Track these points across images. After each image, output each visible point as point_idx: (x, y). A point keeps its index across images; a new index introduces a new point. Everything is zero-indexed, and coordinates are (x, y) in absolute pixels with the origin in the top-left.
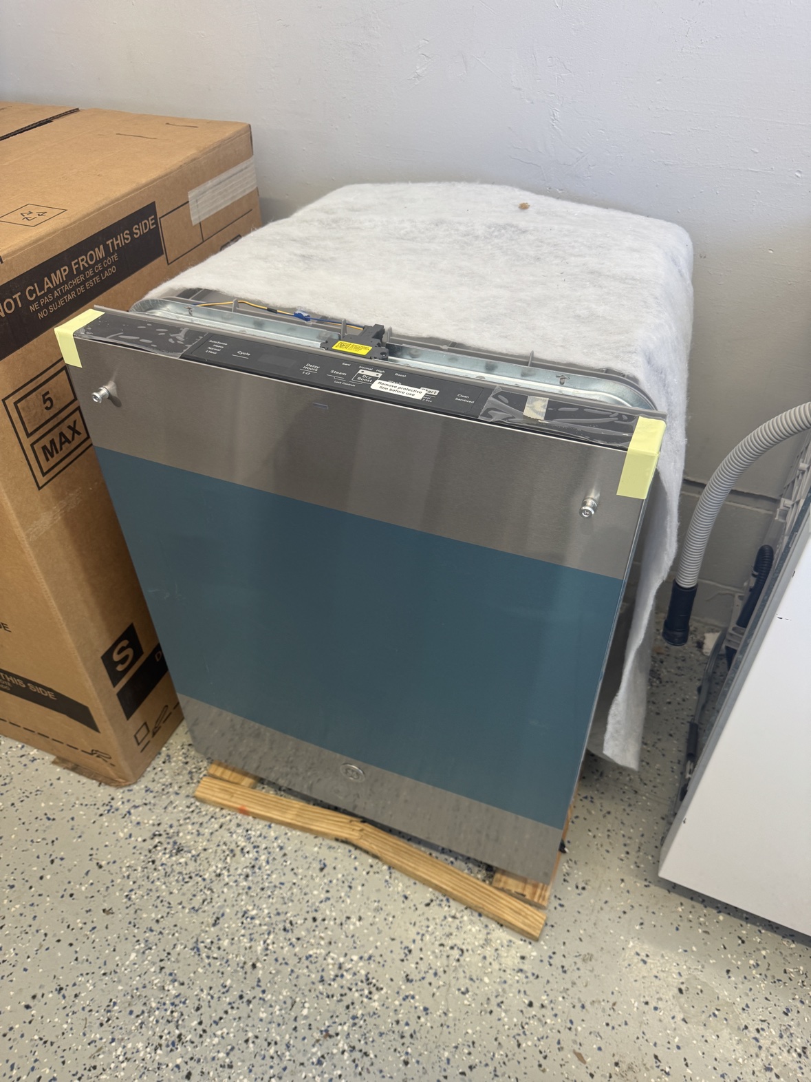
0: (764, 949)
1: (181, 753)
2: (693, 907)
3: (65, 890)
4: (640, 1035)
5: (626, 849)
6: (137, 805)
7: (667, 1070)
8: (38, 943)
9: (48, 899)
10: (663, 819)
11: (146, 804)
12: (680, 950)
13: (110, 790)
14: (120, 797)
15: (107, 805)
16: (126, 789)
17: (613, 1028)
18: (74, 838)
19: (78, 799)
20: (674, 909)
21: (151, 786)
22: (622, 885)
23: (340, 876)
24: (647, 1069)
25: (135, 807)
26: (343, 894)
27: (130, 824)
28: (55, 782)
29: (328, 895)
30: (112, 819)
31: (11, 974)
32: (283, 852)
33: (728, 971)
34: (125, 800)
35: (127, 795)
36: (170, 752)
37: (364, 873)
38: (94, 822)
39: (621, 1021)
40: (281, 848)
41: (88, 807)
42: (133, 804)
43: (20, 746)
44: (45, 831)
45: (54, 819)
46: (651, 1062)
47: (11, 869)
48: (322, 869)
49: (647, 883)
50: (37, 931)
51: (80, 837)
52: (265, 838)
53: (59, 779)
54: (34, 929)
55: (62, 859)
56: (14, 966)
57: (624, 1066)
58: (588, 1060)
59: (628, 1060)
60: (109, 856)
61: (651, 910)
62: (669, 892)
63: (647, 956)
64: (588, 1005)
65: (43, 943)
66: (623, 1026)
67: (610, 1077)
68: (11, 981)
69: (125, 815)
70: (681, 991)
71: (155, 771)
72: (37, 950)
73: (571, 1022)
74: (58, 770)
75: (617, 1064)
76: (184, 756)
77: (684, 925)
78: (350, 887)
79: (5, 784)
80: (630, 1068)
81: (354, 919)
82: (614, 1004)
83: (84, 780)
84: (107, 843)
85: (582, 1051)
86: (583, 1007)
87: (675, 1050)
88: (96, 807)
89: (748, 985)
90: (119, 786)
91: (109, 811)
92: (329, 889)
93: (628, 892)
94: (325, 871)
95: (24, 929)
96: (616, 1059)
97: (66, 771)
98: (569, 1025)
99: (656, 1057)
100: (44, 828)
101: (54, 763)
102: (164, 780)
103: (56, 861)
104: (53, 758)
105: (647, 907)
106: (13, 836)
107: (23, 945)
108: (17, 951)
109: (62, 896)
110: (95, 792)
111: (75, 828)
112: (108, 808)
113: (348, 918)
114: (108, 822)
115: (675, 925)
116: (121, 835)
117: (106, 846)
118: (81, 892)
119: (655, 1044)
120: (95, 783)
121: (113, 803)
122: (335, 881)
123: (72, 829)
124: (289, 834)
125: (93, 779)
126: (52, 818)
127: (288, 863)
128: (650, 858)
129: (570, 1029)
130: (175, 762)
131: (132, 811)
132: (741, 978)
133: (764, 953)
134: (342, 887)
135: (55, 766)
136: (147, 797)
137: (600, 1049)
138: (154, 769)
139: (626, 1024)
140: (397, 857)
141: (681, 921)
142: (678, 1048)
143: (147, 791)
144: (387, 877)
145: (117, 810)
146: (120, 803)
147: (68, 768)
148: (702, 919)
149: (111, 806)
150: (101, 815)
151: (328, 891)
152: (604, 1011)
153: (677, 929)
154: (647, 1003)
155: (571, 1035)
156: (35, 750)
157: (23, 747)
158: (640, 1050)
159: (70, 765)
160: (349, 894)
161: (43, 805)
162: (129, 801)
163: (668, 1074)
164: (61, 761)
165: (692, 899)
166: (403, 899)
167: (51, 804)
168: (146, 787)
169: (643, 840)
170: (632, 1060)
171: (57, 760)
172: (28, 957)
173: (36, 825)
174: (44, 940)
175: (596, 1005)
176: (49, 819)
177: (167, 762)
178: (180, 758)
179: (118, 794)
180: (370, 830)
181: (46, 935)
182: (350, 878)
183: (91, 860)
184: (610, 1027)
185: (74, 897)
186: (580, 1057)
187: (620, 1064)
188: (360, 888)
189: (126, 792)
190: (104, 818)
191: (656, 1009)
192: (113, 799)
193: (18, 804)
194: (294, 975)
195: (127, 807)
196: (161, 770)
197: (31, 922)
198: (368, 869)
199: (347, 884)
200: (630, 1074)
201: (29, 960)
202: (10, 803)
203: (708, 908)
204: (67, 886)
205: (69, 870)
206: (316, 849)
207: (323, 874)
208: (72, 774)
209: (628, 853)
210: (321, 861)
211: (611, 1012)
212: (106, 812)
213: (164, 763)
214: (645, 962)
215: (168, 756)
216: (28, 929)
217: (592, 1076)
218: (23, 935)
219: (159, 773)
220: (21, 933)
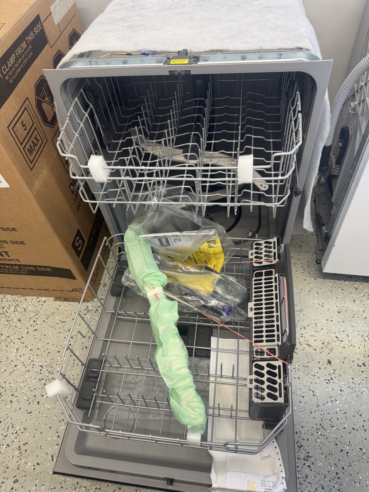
0: (365, 289)
3: (83, 346)
4: (329, 331)
5: (303, 268)
7: (342, 340)
10: (314, 253)
12: (335, 298)
13: (85, 304)
14: (90, 305)
16: (92, 301)
17: (318, 332)
18: (77, 326)
19: (72, 311)
20: (328, 285)
22: (306, 281)
24: (335, 342)
27: (99, 314)
28: (59, 308)
33: (354, 301)
35: (93, 304)
36: (105, 282)
43: (36, 298)
44: (63, 327)
45: (65, 322)
46: (335, 339)
47: (55, 345)
49: (315, 279)
50: (78, 365)
51: (80, 325)
53: (60, 306)
57: (326, 343)
58: (312, 345)
59: (327, 341)
61: (319, 287)
62: (324, 279)
63: (323, 304)
64: (306, 327)
67: (322, 348)
70: (339, 312)
74: (58, 302)
75: (323, 344)
77: (333, 289)
79: (37, 314)
80: (328, 343)
82: (316, 324)
83: (71, 303)
85: (309, 343)
86: (305, 328)
87: (343, 333)
88: (82, 312)
89: (363, 303)
90: (89, 301)
91: (88, 312)
93: (309, 283)
95: (71, 365)
96: (322, 342)
97: (61, 302)
98: (301, 335)
99: (337, 337)
100: (62, 326)
101: (55, 300)
103: (73, 337)
104: (53, 299)
105: (318, 287)
106: (50, 333)
108: (72, 374)
109: (83, 349)
110: (78, 306)
111: (76, 322)
112: (87, 311)
114: (90, 316)
115: (330, 290)
116: (98, 319)
117: (93, 325)
119: (335, 333)
125: (75, 302)
126: (64, 321)
128: (313, 269)
129: (302, 337)
130: (108, 285)
131: (98, 309)
132: (359, 302)
133: (365, 291)
135: (56, 302)
136: (102, 302)
137: (315, 340)
138: (101, 291)
139: (322, 329)
141: (332, 288)
142: (344, 331)
143: (101, 300)
145: (91, 310)
146: (92, 307)
147: (62, 301)
148: (339, 285)
149: (88, 310)
150: (85, 314)
152: (313, 327)
153: (331, 291)
154: (328, 320)
155: (303, 339)
156: (44, 298)
157: (37, 298)
158: (330, 336)
159: (62, 299)
161: (57, 318)
162: (95, 306)
163: (342, 341)
164: (57, 299)
165: (334, 279)
167: (61, 316)
168: (100, 298)
169: (309, 263)
170: (328, 340)
171: (56, 299)
172: (78, 375)
173: (58, 326)
175: (309, 326)
176: (63, 322)
177: (105, 286)
179: (89, 304)
183: (88, 332)
184: (317, 332)
185: (87, 348)
186: (309, 345)
187: (324, 343)
189: (92, 302)
190: (87, 315)
191: (332, 321)
192: (88, 307)
193: (46, 320)
195: (95, 309)
196: (104, 290)
197: (74, 362)
200: (329, 345)
202: (42, 321)
203: (341, 281)
204: (83, 345)
205: (81, 339)
208: (65, 302)
209: (304, 270)
211: (316, 327)
213: (104, 287)
214: (323, 306)
215: (105, 284)
216: (73, 365)
217: (315, 350)
218: (73, 368)
219: (103, 292)
220: (71, 367)
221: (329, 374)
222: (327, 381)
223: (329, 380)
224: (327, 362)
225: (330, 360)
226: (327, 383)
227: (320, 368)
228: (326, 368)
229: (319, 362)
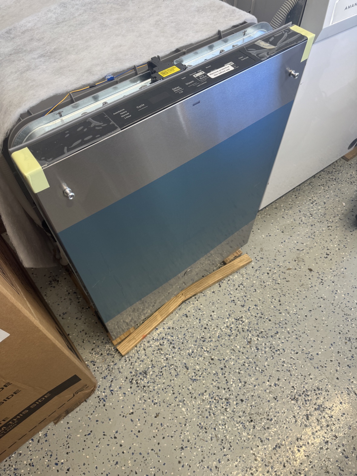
0: (281, 205)
1: (94, 355)
2: (261, 213)
3: (135, 434)
4: (290, 250)
6: (110, 385)
7: (302, 249)
8: (154, 454)
9: (135, 444)
11: (112, 381)
12: (271, 225)
13: (93, 396)
14: (100, 393)
15: (101, 401)
16: (97, 388)
17: (285, 255)
18: (109, 423)
19: (87, 415)
21: (103, 375)
23: (193, 311)
24: (300, 254)
25: (110, 386)
26: (201, 313)
27: (118, 392)
28: (69, 425)
29: (198, 319)
30: (110, 400)
31: (163, 472)
32: (171, 328)
33: (283, 217)
34: (103, 391)
35: (102, 389)
36: (90, 360)
37: (197, 302)
38: (106, 410)
39: (284, 252)
40: (169, 328)
41: (95, 411)
42: (108, 387)
43: (30, 441)
44: (95, 438)
45: (91, 431)
46: (298, 252)
47: (106, 461)
48: (187, 317)
50: (148, 454)
51: (110, 419)
52: (161, 333)
53: (68, 423)
54: (146, 455)
55: (117, 432)
56: (159, 470)
57: (297, 259)
58: (291, 267)
59: (295, 257)
60: (129, 407)
64: (276, 258)
65: (156, 452)
66: (286, 252)
67: (298, 264)
68: (166, 473)
69: (112, 393)
70: (283, 232)
71: (96, 371)
72: (158, 456)
73: (278, 265)
74: (62, 422)
75: (295, 261)
76: (97, 354)
77: (264, 219)
78: (199, 309)
79: (51, 455)
80: (298, 258)
81: (213, 314)
82: (278, 251)
83: (78, 409)
84: (122, 406)
85: (288, 268)
86: (275, 260)
87: (298, 244)
88: (98, 406)
89: (289, 215)
90: (93, 391)
91: (104, 401)
92: (196, 317)
94: (188, 315)
95: (143, 461)
97: (65, 418)
98: (279, 267)
99: (298, 250)
100: (93, 438)
101: (55, 424)
102: (104, 368)
103: (116, 436)
104: (52, 423)
106: (88, 457)
107: (151, 463)
108: (153, 467)
109: (137, 436)
110: (88, 405)
111: (103, 421)
112: (102, 400)
113: (211, 316)
114: (110, 403)
116: (121, 398)
117: (123, 407)
118: (140, 426)
119: (294, 248)
120: (84, 404)
121: (101, 397)
122: (194, 314)
123: (103, 423)
124: (165, 322)
125: (80, 404)
126: (89, 432)
127: (177, 328)
129: (280, 267)
130: (97, 360)
131: (112, 389)
132: (286, 215)
133: (282, 206)
134: (198, 312)
135: (58, 423)
136: (108, 379)
137: (289, 263)
138: (95, 371)
139: (285, 251)
140: (200, 288)
142: (297, 243)
143: (105, 378)
144: (203, 295)
146: (103, 394)
147: (65, 416)
149: (102, 399)
150: (104, 405)
151: (197, 318)
152: (279, 255)
154: (282, 243)
155: (282, 268)
156: (40, 433)
157: (32, 440)
158: (294, 252)
159: (64, 415)
160: (202, 311)
161: (79, 436)
162: (105, 389)
163: (303, 250)
166: (213, 293)
167: (81, 431)
168: (102, 378)
171: (56, 421)
172: (159, 461)
173: (89, 442)
174: (155, 451)
175: (276, 256)
176: (90, 434)
177: (95, 363)
178: (97, 356)
179: (97, 393)
180: (184, 292)
181: (152, 450)
182: (196, 308)
183: (126, 417)
185: (140, 431)
186: (289, 269)
188: (202, 306)
189: (99, 389)
190: (107, 404)
191: (285, 241)
192: (99, 397)
193: (69, 450)
194: (223, 345)
195: (108, 391)
196: (98, 368)
197: (142, 456)
198: (196, 299)
199: (198, 310)
201: (160, 461)
202: (66, 455)
204: (133, 433)
205: (125, 429)
206: (177, 315)
207: (189, 317)
208: (70, 415)
210: (183, 315)
211: (280, 253)
212: (104, 402)
213: (94, 365)
214: (270, 236)
215: (92, 362)
216: (145, 459)
217: (296, 269)
218: (146, 462)
219: (98, 369)
220: (145, 463)
221: (318, 278)
222: (321, 283)
223: (321, 282)
224: (309, 271)
225: (310, 268)
226: (322, 284)
227: (310, 279)
228: (312, 276)
229: (305, 275)
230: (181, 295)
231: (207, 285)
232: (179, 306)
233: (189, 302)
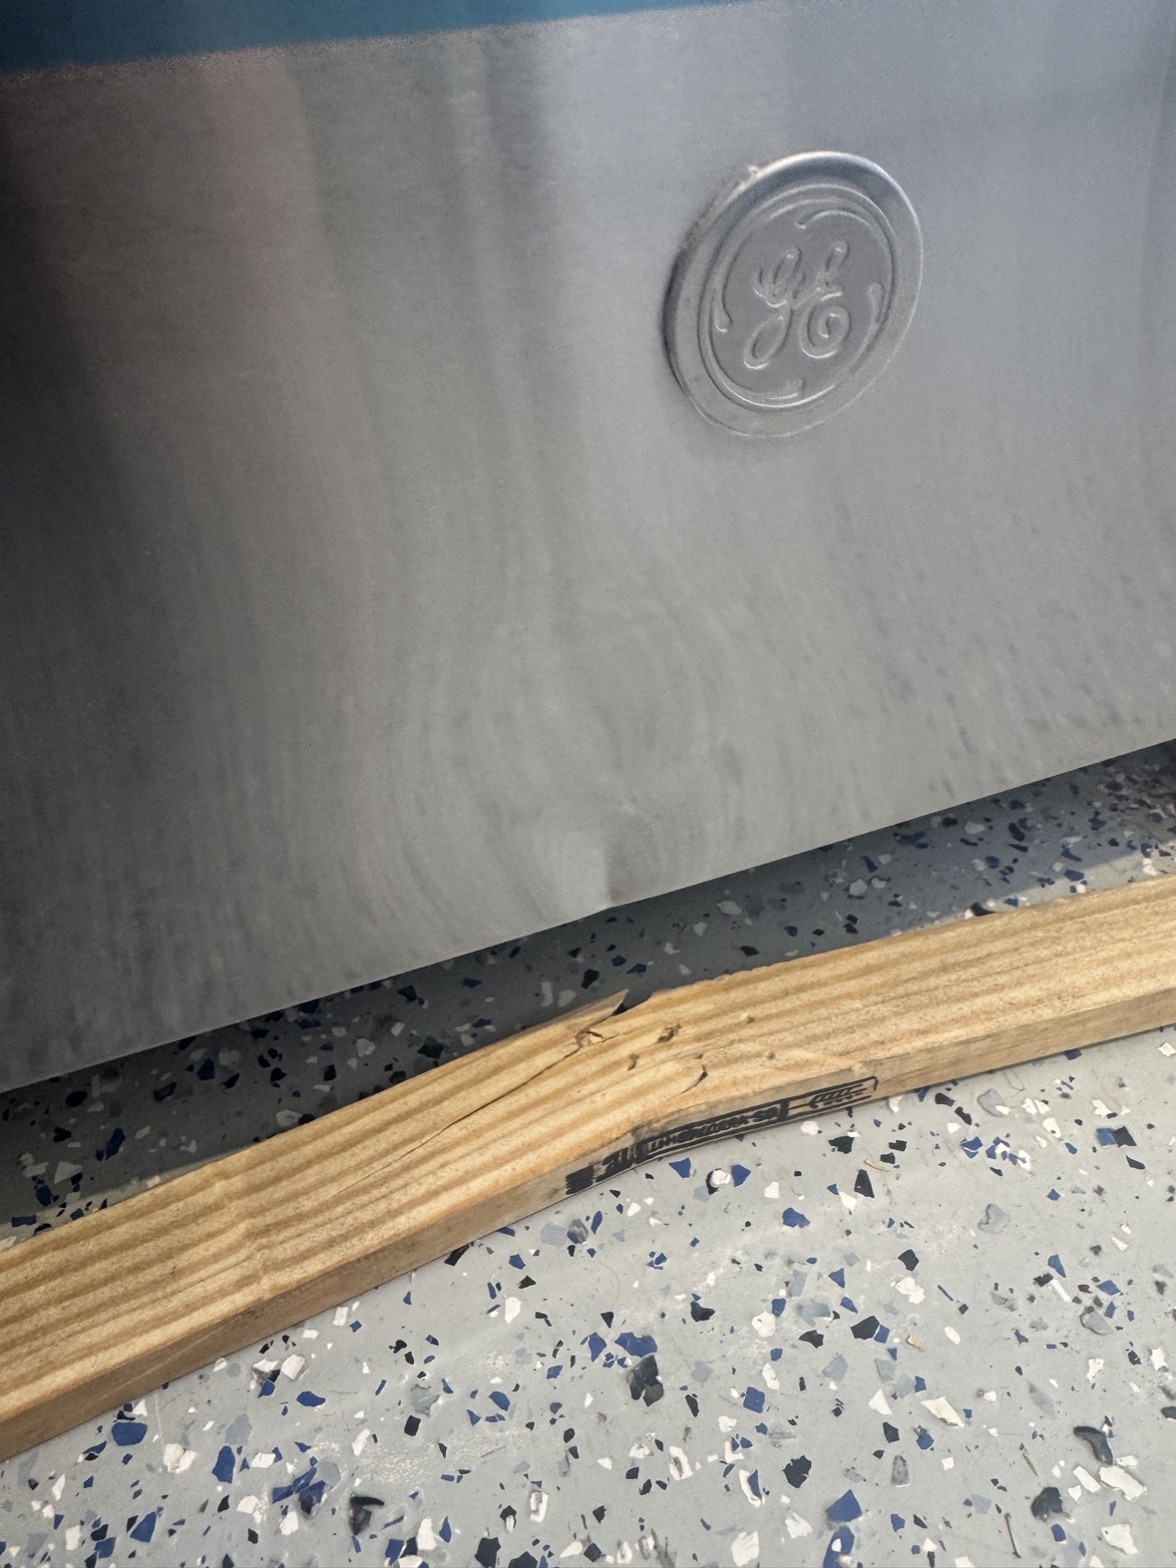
23: (765, 1323)
26: (880, 1404)
29: (822, 1488)
32: (335, 1502)
37: (850, 1201)
40: (306, 1493)
48: (645, 1384)
52: (142, 1530)
78: (866, 1329)
81: (1081, 1482)
92: (791, 1452)
94: (671, 1375)
113: (1048, 1502)
122: (770, 1379)
124: (290, 1367)
127: (427, 1540)
134: (837, 1369)
140: (940, 1014)
144: (955, 1127)
151: (797, 1471)
160: (908, 1368)
166: (1116, 1153)
180: (703, 1007)
182: (818, 1288)
188: (910, 1287)
198: (846, 1167)
199: (837, 1331)
206: (513, 1307)
207: (672, 1399)
210: (596, 1344)
230: (652, 1038)
231: (1047, 1013)
232: (579, 1182)
233: (739, 1174)
